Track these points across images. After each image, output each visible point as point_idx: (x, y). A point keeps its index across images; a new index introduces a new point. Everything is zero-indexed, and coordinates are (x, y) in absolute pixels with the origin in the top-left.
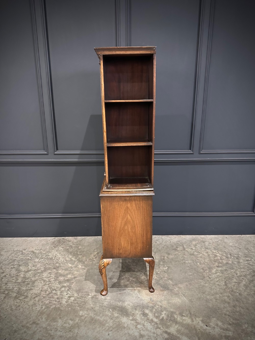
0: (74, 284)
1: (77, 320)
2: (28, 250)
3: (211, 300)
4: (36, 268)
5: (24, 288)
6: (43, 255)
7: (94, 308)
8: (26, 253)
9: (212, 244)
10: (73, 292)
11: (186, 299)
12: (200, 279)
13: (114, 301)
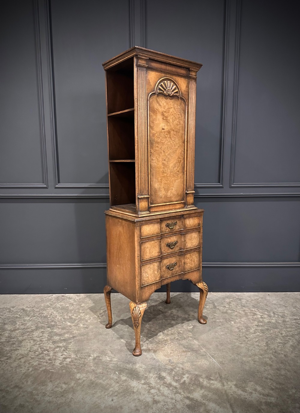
0: (71, 344)
1: (73, 384)
2: (17, 307)
3: (248, 362)
4: (25, 327)
5: (8, 348)
6: (36, 313)
7: (96, 370)
8: (15, 311)
9: (251, 302)
10: (70, 353)
11: (215, 360)
12: (234, 339)
13: (122, 363)
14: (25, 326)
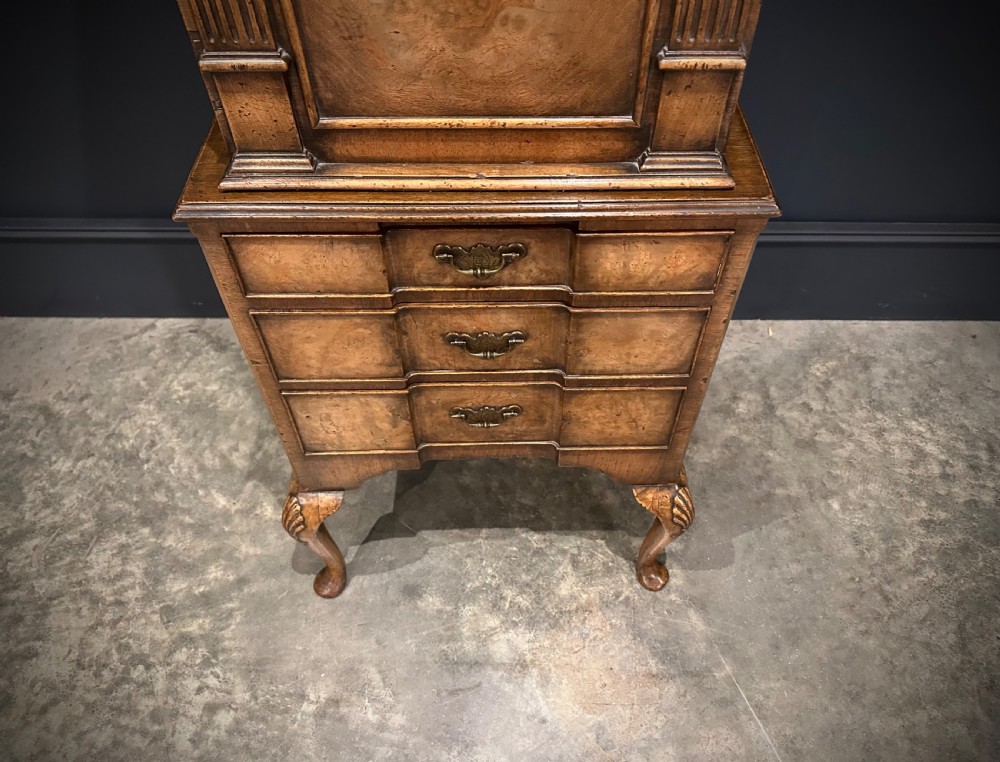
0: (233, 627)
2: (22, 399)
3: (888, 743)
4: (58, 518)
6: (94, 435)
8: (15, 418)
9: (905, 377)
10: (229, 675)
11: (769, 733)
12: (843, 607)
13: (420, 739)
14: (55, 512)
